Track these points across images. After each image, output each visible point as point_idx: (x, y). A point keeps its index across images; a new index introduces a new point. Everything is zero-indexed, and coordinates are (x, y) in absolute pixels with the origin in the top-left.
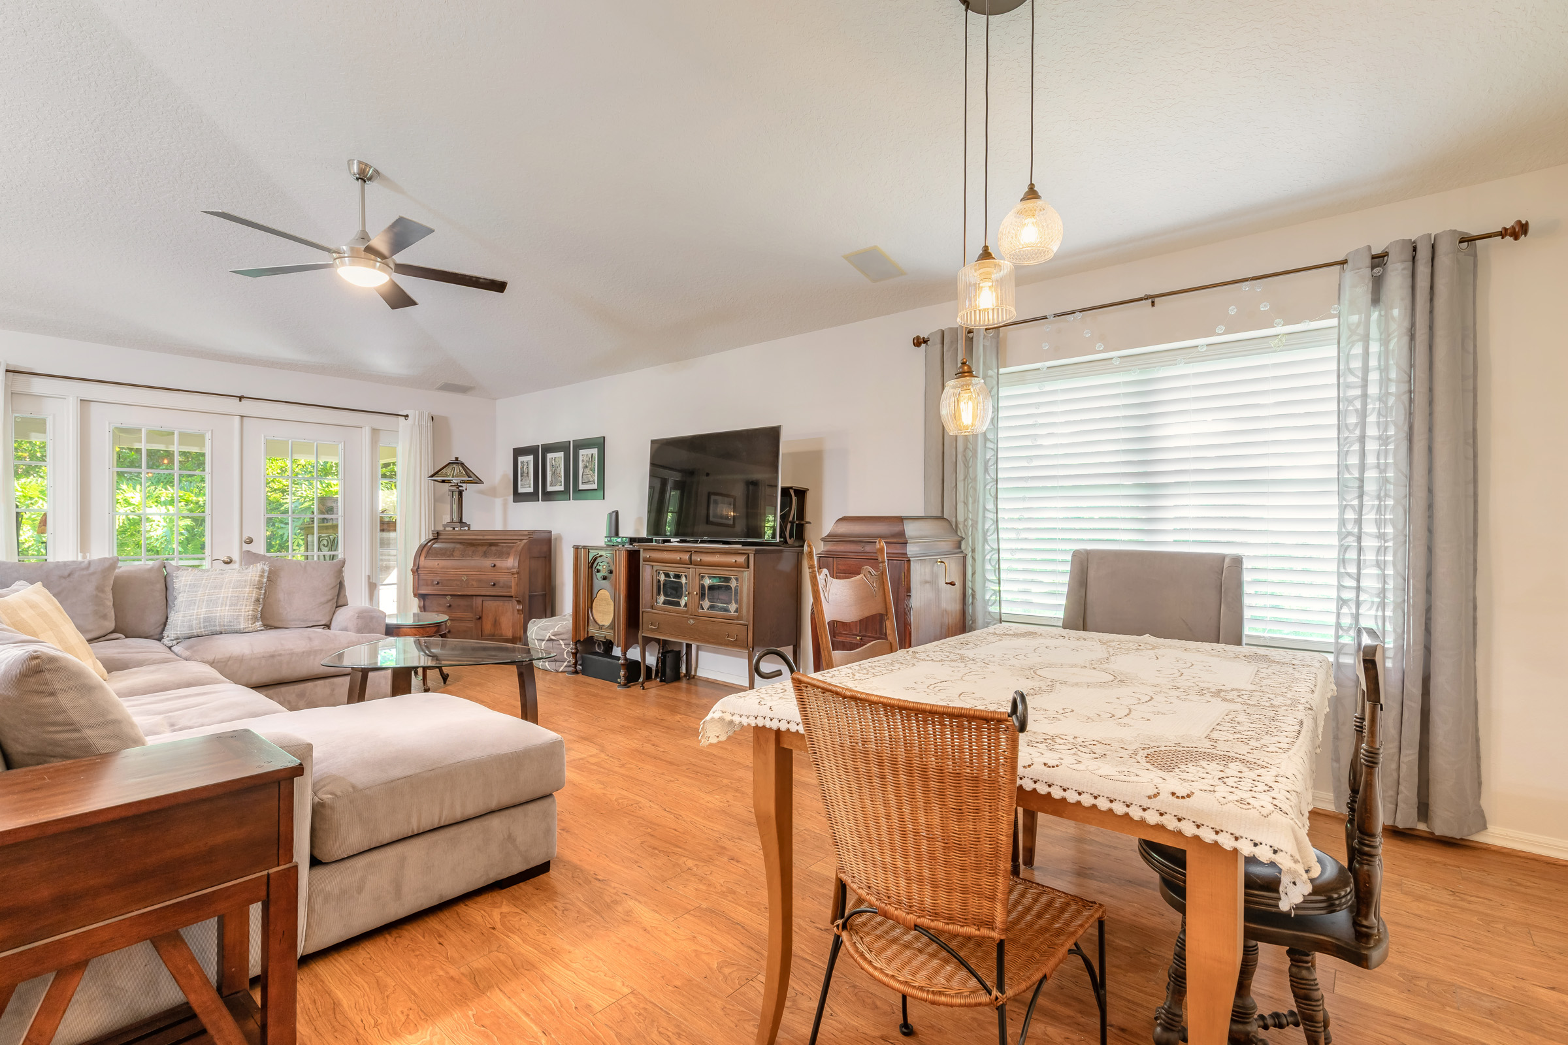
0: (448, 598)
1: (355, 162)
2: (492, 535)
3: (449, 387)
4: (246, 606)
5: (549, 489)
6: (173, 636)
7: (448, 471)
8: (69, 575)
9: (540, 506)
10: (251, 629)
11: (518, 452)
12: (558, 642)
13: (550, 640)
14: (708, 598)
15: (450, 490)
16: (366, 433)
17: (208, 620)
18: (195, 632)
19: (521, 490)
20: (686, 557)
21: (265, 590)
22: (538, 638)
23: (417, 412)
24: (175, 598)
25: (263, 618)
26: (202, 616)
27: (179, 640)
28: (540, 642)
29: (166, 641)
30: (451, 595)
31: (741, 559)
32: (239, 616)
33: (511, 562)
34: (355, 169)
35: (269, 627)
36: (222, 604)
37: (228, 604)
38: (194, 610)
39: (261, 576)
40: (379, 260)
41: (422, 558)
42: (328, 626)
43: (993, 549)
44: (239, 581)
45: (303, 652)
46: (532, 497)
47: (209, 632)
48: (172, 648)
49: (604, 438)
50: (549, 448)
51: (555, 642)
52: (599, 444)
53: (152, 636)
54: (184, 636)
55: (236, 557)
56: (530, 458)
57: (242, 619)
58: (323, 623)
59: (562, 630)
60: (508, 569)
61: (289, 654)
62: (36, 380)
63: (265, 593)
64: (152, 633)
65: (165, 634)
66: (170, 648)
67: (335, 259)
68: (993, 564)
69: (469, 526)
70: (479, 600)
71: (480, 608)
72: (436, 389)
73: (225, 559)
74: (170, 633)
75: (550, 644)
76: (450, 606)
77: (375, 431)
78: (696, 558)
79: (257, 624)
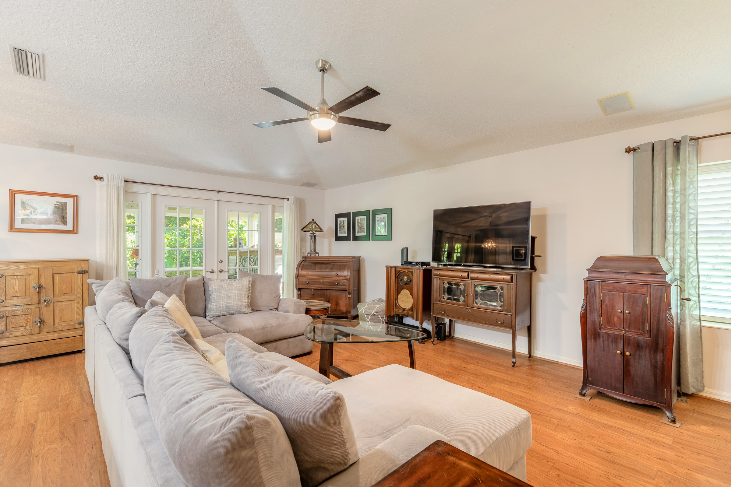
0: (312, 290)
1: (320, 61)
2: (333, 258)
3: (308, 185)
4: (244, 300)
5: (357, 234)
6: (211, 315)
7: (310, 226)
8: (169, 285)
9: (351, 243)
10: (247, 312)
11: (338, 216)
12: (377, 316)
13: (374, 315)
14: (480, 298)
15: (310, 236)
16: (270, 207)
17: (227, 307)
18: (222, 313)
19: (339, 235)
20: (465, 274)
21: (251, 291)
22: (367, 314)
23: (293, 197)
24: (210, 295)
25: (251, 306)
26: (225, 305)
27: (215, 317)
28: (368, 316)
29: (208, 317)
30: (313, 289)
31: (508, 277)
32: (242, 305)
33: (346, 273)
34: (320, 65)
35: (254, 310)
36: (233, 299)
37: (236, 299)
38: (221, 302)
39: (249, 284)
40: (333, 113)
41: (300, 270)
42: (277, 309)
43: (694, 276)
44: (240, 286)
45: (277, 326)
46: (347, 239)
47: (228, 314)
48: (211, 322)
49: (392, 208)
50: (356, 214)
51: (376, 316)
52: (389, 211)
53: (200, 315)
54: (217, 315)
55: (216, 270)
56: (345, 219)
57: (243, 307)
58: (275, 307)
59: (380, 310)
60: (344, 276)
61: (270, 327)
62: (135, 185)
63: (251, 293)
64: (200, 314)
65: (207, 314)
66: (210, 321)
67: (311, 115)
68: (694, 285)
69: (318, 254)
70: (328, 292)
71: (329, 296)
72: (300, 185)
73: (211, 271)
74: (210, 314)
75: (373, 317)
76: (313, 294)
77: (274, 206)
78: (472, 275)
79: (249, 309)
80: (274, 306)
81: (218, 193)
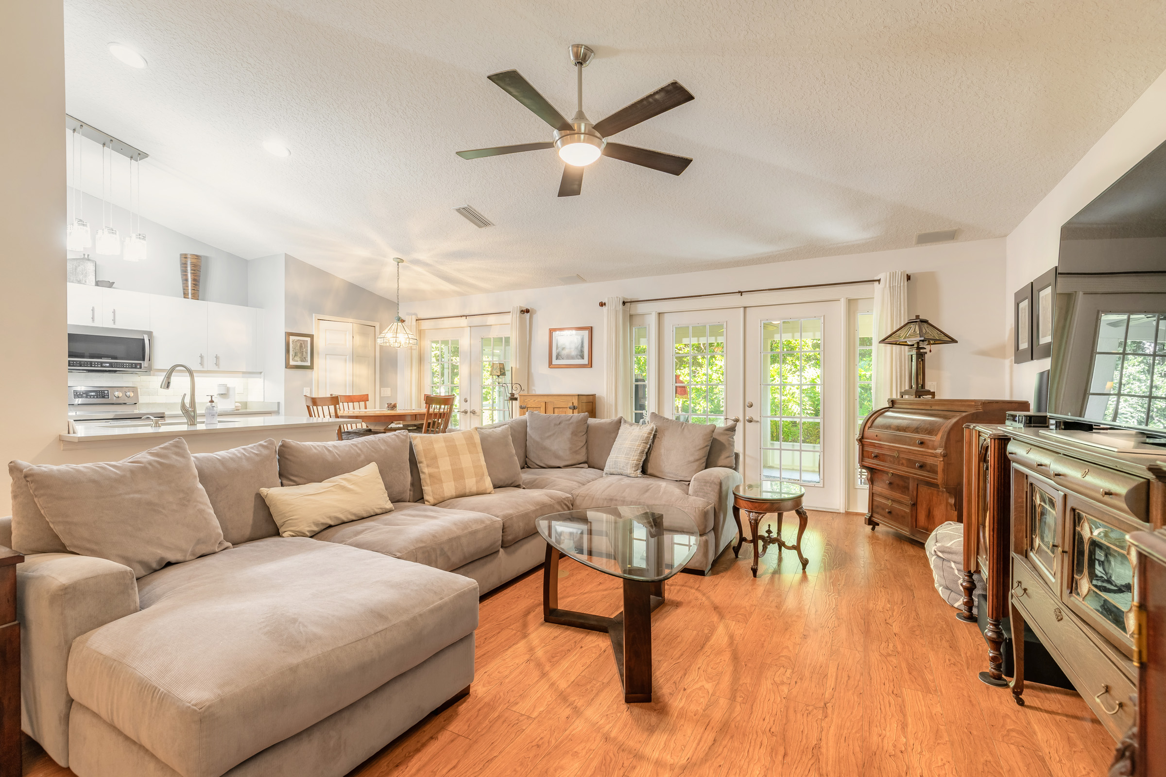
80: (686, 477)
81: (741, 295)
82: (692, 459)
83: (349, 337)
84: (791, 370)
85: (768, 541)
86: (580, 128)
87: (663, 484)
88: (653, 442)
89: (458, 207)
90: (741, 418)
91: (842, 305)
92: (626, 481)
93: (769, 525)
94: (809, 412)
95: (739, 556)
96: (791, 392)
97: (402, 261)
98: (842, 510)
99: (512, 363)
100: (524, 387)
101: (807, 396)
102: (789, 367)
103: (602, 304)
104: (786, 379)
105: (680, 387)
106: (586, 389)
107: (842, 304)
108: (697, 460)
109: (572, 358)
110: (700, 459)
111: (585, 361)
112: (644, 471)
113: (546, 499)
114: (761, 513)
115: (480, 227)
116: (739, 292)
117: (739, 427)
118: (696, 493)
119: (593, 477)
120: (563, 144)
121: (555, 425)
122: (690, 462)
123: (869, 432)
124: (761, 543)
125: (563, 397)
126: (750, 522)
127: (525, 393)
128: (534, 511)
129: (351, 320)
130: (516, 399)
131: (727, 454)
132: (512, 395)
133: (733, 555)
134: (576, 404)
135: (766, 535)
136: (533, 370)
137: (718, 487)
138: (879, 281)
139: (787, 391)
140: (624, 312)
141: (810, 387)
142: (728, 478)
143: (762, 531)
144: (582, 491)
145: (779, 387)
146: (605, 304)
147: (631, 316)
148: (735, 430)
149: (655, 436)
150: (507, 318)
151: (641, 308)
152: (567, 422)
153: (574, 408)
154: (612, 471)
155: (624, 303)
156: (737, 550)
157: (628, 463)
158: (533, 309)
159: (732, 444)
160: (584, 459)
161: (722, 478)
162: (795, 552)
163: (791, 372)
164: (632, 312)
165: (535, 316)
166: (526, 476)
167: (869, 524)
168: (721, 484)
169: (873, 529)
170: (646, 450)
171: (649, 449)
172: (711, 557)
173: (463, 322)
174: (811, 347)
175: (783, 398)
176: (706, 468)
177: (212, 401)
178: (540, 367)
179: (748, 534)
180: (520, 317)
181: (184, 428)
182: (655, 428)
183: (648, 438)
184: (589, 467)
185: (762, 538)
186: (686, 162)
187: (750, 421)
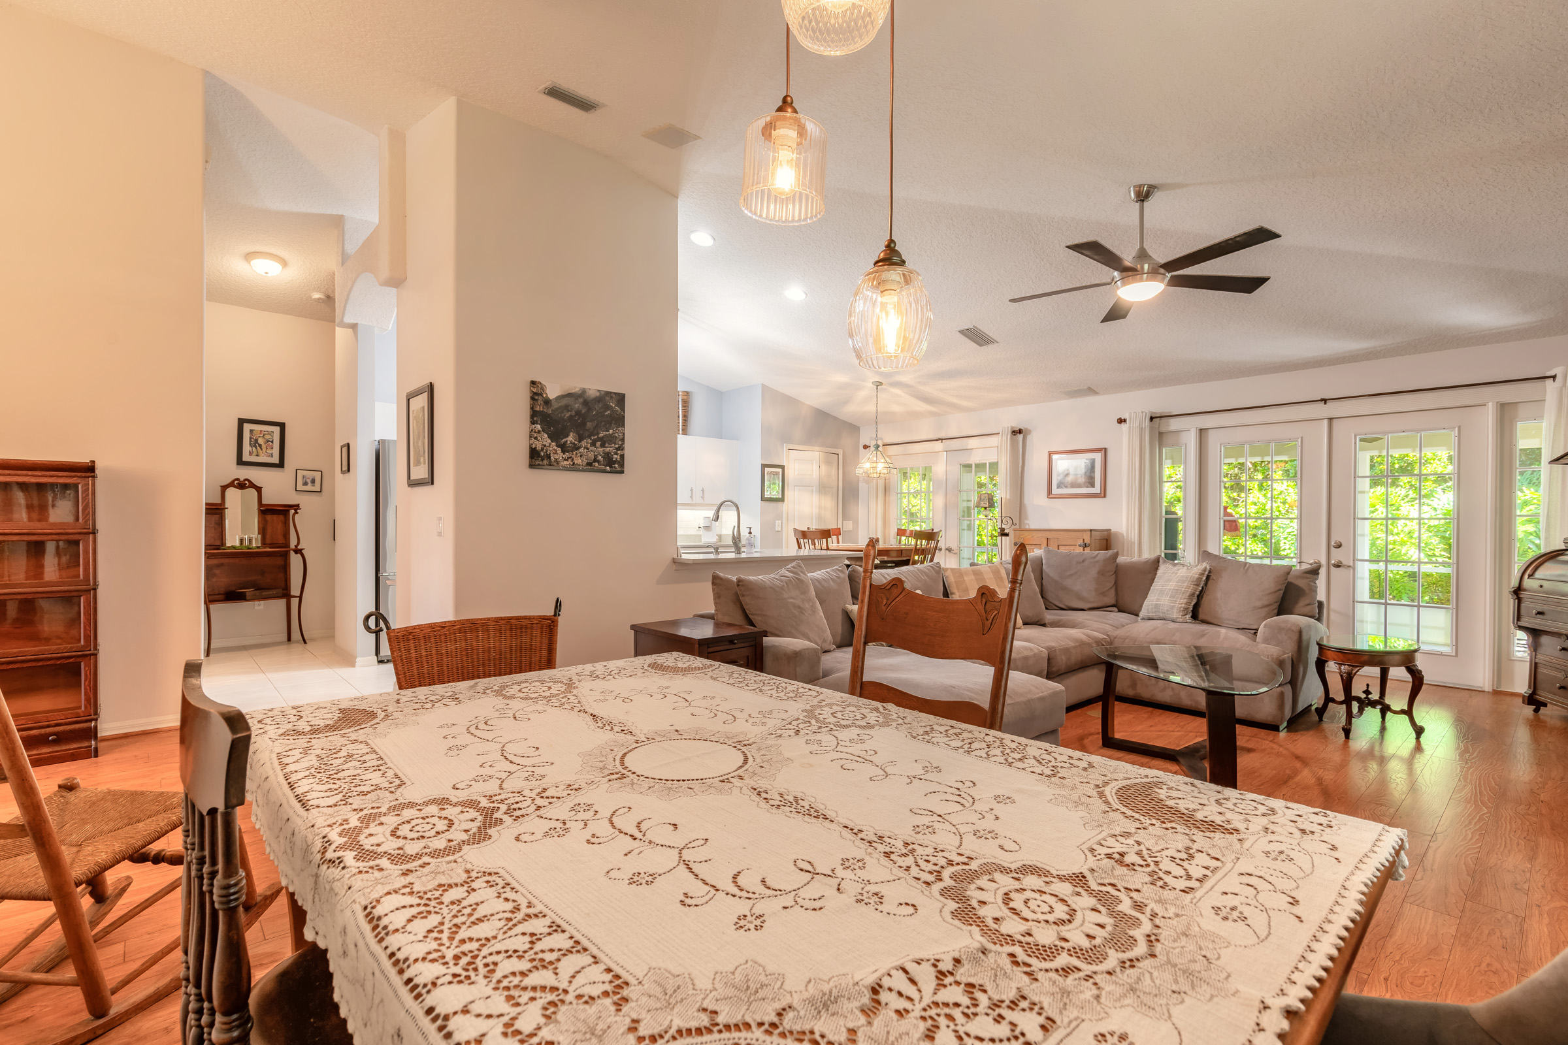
82: (1259, 604)
83: (816, 467)
84: (1407, 496)
85: (1365, 703)
86: (1142, 268)
87: (1223, 631)
88: (1206, 584)
89: (962, 329)
90: (1323, 561)
91: (1489, 415)
92: (1172, 625)
93: (1368, 685)
94: (1440, 560)
95: (1324, 719)
96: (1407, 530)
97: (881, 384)
98: (1488, 687)
99: (1001, 493)
100: (1016, 521)
101: (1437, 536)
102: (1403, 492)
103: (1121, 421)
104: (1398, 509)
105: (1229, 521)
106: (1100, 524)
107: (1491, 408)
108: (1267, 606)
109: (1079, 486)
110: (1271, 605)
111: (1097, 489)
112: (1195, 616)
113: (1084, 638)
114: (1357, 666)
115: (981, 345)
116: (1322, 400)
117: (1323, 572)
118: (1266, 641)
119: (1127, 621)
120: (1124, 285)
121: (1078, 563)
122: (1256, 608)
123: (1528, 583)
124: (1355, 706)
125: (1070, 533)
126: (1342, 676)
127: (1017, 527)
128: (1074, 647)
129: (817, 448)
130: (1007, 535)
131: (1307, 602)
132: (1002, 529)
133: (1316, 718)
134: (1087, 541)
135: (1363, 696)
136: (1026, 501)
137: (1297, 635)
138: (1554, 377)
139: (1400, 528)
140: (1152, 429)
141: (1442, 522)
142: (1309, 626)
143: (1358, 690)
144: (1120, 633)
145: (1384, 522)
146: (1125, 421)
147: (1161, 434)
148: (1318, 574)
149: (1208, 577)
150: (994, 441)
151: (1174, 424)
152: (1092, 560)
153: (1085, 546)
154: (1151, 615)
155: (1152, 419)
156: (1321, 712)
157: (1173, 607)
158: (1026, 429)
159: (1314, 590)
160: (1113, 602)
161: (1302, 626)
162: (1405, 718)
163: (1406, 500)
164: (1163, 429)
165: (1029, 437)
166: (1050, 616)
167: (1529, 704)
168: (1300, 632)
169: (1536, 711)
170: (1198, 593)
171: (1201, 591)
172: (1288, 714)
173: (939, 446)
174: (1446, 460)
175: (1390, 538)
176: (1278, 614)
177: (750, 533)
178: (1036, 498)
179: (1337, 692)
180: (1011, 439)
181: (733, 556)
182: (1208, 568)
183: (1199, 579)
184: (1119, 611)
185: (1358, 699)
186: (1262, 281)
187: (1338, 566)
